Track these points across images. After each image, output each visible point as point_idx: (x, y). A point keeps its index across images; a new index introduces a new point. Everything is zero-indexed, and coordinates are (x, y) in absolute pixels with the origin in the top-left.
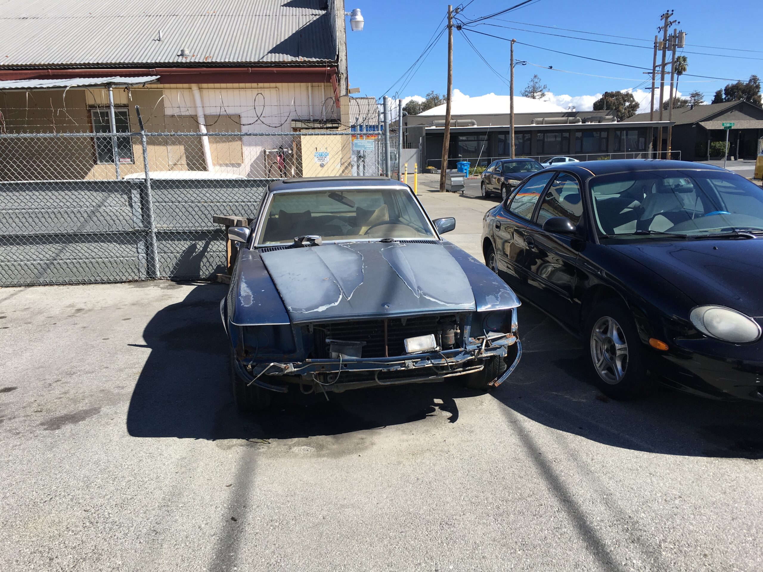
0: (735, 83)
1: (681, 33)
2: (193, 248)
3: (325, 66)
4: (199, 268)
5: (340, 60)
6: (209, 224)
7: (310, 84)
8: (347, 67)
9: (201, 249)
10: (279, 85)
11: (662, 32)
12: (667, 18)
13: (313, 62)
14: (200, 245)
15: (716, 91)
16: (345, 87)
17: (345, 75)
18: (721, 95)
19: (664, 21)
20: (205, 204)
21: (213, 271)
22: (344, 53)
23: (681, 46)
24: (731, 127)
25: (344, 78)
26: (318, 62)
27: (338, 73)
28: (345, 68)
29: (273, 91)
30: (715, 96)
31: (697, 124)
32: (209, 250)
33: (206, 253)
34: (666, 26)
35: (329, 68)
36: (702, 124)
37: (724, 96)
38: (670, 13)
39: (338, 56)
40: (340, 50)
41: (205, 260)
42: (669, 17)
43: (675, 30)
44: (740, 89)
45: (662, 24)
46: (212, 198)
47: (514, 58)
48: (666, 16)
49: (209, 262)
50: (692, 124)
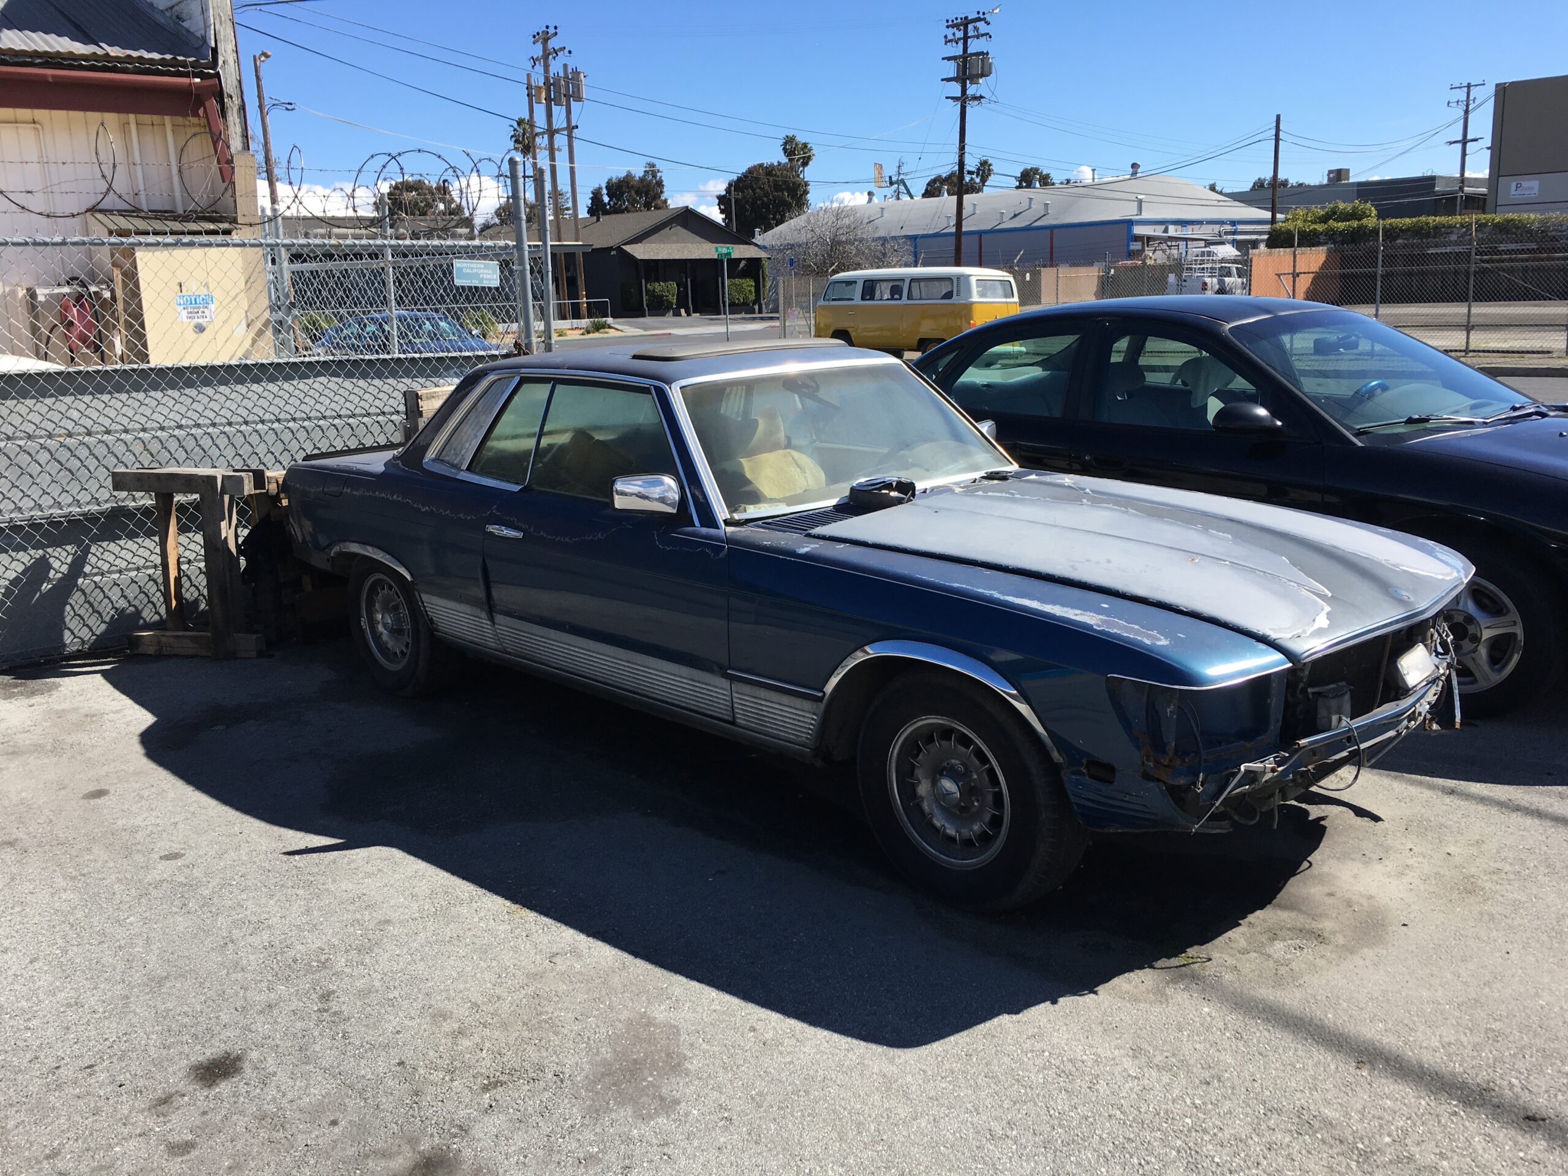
0: (622, 174)
1: (576, 73)
2: (41, 567)
3: (186, 75)
4: (59, 625)
5: (220, 62)
6: (103, 495)
7: (132, 117)
8: (240, 82)
9: (65, 569)
10: (41, 114)
11: (540, 68)
12: (546, 41)
13: (151, 61)
14: (60, 560)
15: (592, 189)
16: (238, 130)
17: (237, 101)
18: (602, 195)
19: (539, 46)
20: (69, 441)
21: (103, 627)
22: (231, 46)
23: (579, 99)
24: (730, 254)
25: (235, 109)
26: (163, 62)
27: (219, 94)
28: (235, 83)
29: (27, 132)
30: (592, 199)
31: (619, 249)
32: (87, 569)
33: (80, 581)
34: (546, 56)
35: (198, 80)
36: (627, 248)
37: (606, 199)
38: (551, 31)
39: (215, 51)
40: (220, 37)
41: (76, 598)
42: (548, 39)
43: (565, 66)
44: (632, 186)
45: (538, 50)
46: (88, 423)
47: (266, 94)
48: (544, 37)
49: (91, 605)
50: (611, 249)
